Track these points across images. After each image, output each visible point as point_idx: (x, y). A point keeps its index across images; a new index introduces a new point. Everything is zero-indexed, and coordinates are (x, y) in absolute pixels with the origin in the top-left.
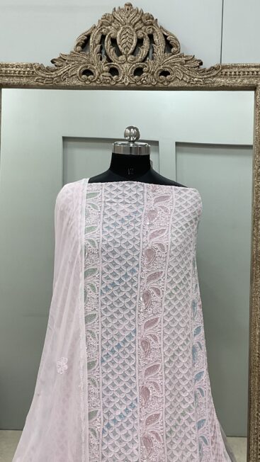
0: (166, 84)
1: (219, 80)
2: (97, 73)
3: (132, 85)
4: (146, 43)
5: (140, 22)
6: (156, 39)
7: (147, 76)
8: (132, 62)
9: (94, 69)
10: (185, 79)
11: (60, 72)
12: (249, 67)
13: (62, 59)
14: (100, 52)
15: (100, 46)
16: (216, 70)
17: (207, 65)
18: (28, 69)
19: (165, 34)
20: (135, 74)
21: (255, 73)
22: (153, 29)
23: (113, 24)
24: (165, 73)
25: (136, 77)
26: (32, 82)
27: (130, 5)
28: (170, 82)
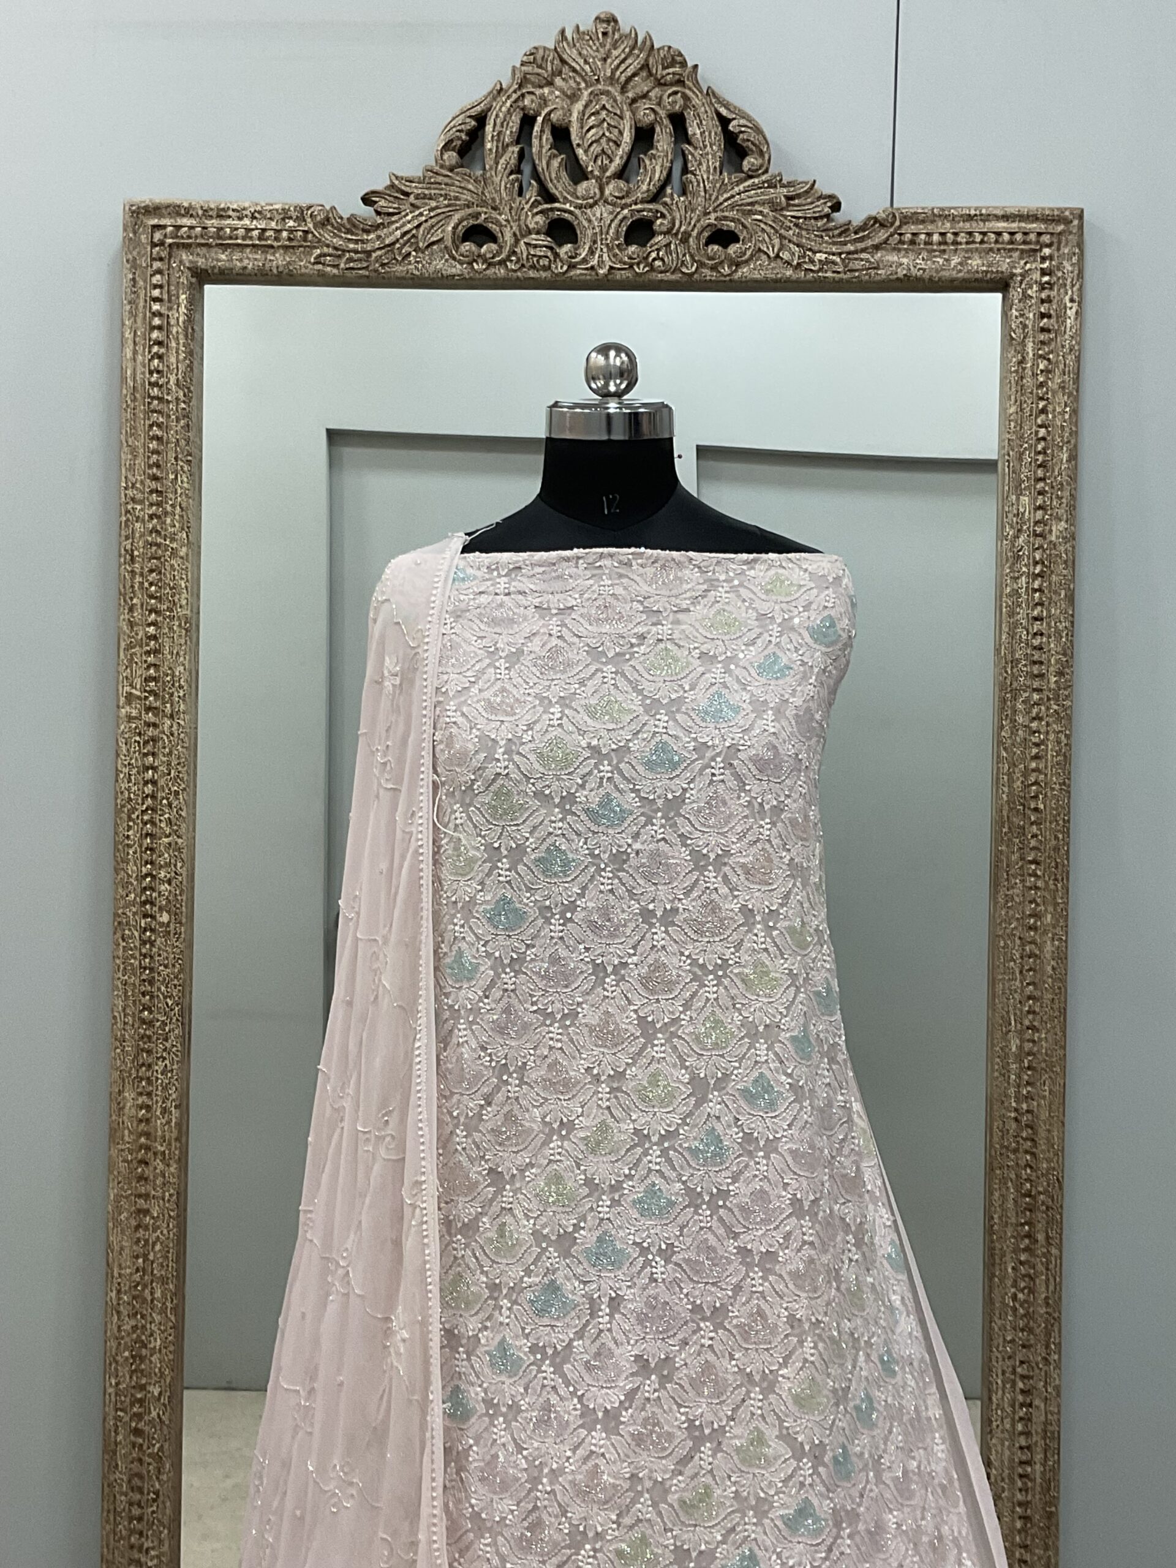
0: (726, 270)
1: (893, 258)
2: (508, 235)
3: (618, 275)
4: (663, 141)
5: (644, 74)
6: (693, 129)
7: (668, 245)
8: (618, 202)
9: (497, 223)
10: (785, 255)
11: (393, 233)
12: (986, 218)
13: (398, 190)
14: (518, 170)
15: (516, 149)
16: (882, 225)
17: (854, 212)
18: (291, 223)
19: (724, 112)
20: (628, 241)
21: (1006, 237)
22: (686, 98)
23: (558, 81)
24: (724, 237)
25: (633, 248)
26: (304, 264)
27: (612, 20)
28: (738, 265)
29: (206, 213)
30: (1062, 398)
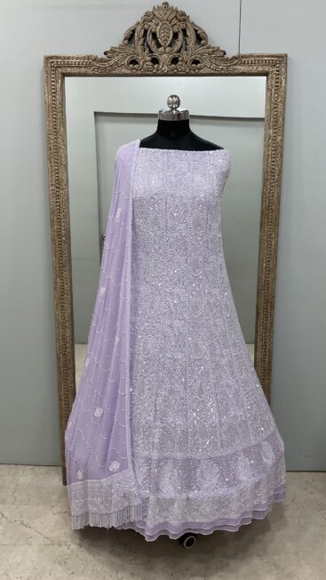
0: (197, 71)
1: (239, 67)
2: (141, 63)
3: (170, 72)
4: (181, 36)
5: (175, 18)
6: (188, 33)
7: (182, 65)
8: (169, 53)
9: (138, 59)
10: (212, 67)
11: (112, 62)
12: (263, 56)
13: (113, 51)
14: (143, 45)
15: (143, 39)
16: (236, 59)
17: (230, 55)
18: (86, 60)
19: (196, 28)
20: (172, 63)
21: (268, 62)
22: (186, 24)
23: (153, 20)
24: (196, 62)
25: (173, 65)
26: (90, 71)
27: (167, 4)
28: (200, 69)
29: (65, 58)
30: (281, 104)
